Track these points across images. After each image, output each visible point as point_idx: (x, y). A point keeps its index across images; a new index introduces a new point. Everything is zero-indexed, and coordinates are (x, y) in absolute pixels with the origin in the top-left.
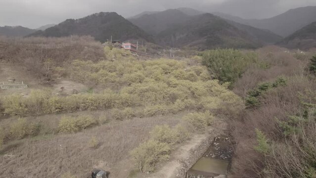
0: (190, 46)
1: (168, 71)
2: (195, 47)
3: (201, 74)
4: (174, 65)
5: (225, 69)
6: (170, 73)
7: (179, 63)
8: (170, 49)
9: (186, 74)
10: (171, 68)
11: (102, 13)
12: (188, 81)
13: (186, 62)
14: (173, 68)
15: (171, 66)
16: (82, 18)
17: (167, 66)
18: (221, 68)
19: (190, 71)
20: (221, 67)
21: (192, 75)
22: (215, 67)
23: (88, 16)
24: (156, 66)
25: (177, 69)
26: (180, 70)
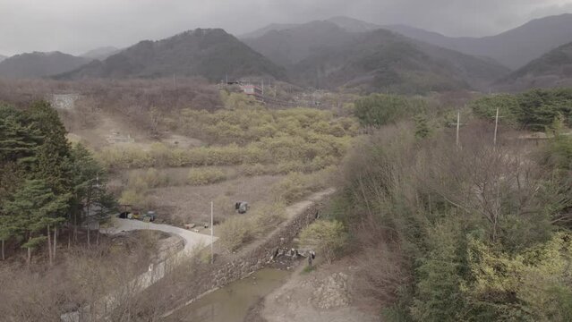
0: (348, 87)
1: (306, 124)
2: (356, 88)
3: (350, 128)
4: (314, 116)
6: (309, 126)
7: (321, 113)
8: (314, 91)
9: (331, 128)
10: (311, 120)
11: (199, 30)
12: (331, 136)
14: (313, 120)
15: (310, 117)
17: (306, 117)
19: (336, 123)
23: (176, 36)
24: (291, 117)
25: (318, 121)
26: (322, 122)
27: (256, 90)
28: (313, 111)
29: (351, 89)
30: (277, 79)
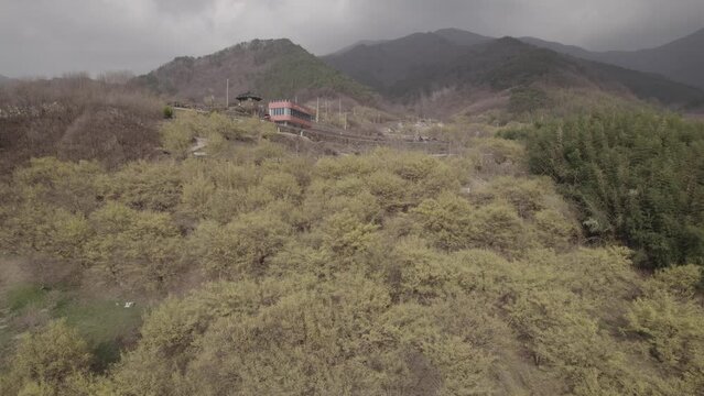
1: (396, 201)
3: (540, 215)
4: (423, 175)
5: (656, 196)
6: (405, 209)
7: (443, 165)
8: (416, 121)
9: (477, 217)
10: (412, 187)
11: (256, 41)
12: (487, 254)
13: (469, 162)
14: (418, 186)
15: (410, 177)
16: (212, 53)
17: (396, 180)
18: (633, 192)
19: (489, 198)
20: (630, 186)
21: (503, 222)
22: (603, 183)
23: (226, 50)
24: (352, 180)
25: (435, 191)
26: (448, 197)
27: (294, 112)
28: (417, 158)
29: (473, 117)
30: (362, 103)
